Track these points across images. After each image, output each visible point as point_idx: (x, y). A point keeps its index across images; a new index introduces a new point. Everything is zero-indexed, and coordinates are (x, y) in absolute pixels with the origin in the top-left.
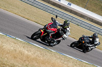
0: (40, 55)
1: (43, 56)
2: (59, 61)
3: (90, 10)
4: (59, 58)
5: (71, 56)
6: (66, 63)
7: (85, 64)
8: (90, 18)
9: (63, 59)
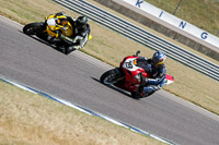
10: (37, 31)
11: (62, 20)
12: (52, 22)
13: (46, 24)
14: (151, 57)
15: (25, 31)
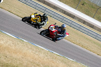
0: (12, 45)
1: (15, 46)
2: (30, 51)
3: (63, 2)
4: (31, 49)
5: (42, 46)
6: (37, 53)
7: (56, 56)
8: (63, 10)
9: (35, 49)
10: (27, 20)
11: (37, 15)
12: (33, 16)
13: (31, 17)
14: (61, 26)
15: (23, 20)
